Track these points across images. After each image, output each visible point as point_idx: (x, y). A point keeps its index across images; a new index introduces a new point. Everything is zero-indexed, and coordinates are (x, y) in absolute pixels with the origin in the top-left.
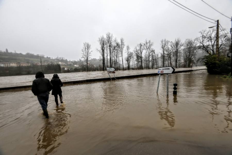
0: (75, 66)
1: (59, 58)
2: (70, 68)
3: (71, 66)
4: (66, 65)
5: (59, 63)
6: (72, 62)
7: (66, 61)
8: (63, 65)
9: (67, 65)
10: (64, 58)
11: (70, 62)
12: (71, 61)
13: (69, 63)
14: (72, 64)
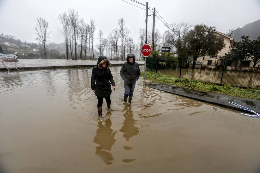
0: (34, 50)
1: (5, 36)
2: (25, 52)
3: (27, 49)
4: (18, 47)
5: (5, 43)
6: (29, 44)
7: (18, 42)
8: (13, 48)
9: (20, 48)
10: (15, 37)
11: (25, 43)
12: (27, 42)
13: (23, 45)
14: (30, 47)
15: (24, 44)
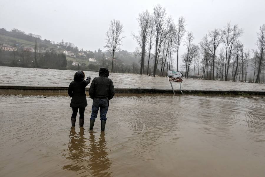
0: (90, 60)
1: (64, 44)
2: (82, 63)
3: (83, 59)
4: (75, 56)
5: (64, 52)
6: (85, 52)
7: (75, 50)
8: (70, 57)
9: (77, 57)
10: (73, 44)
11: (82, 52)
12: (84, 50)
13: (80, 54)
14: (85, 56)
15: (80, 52)
